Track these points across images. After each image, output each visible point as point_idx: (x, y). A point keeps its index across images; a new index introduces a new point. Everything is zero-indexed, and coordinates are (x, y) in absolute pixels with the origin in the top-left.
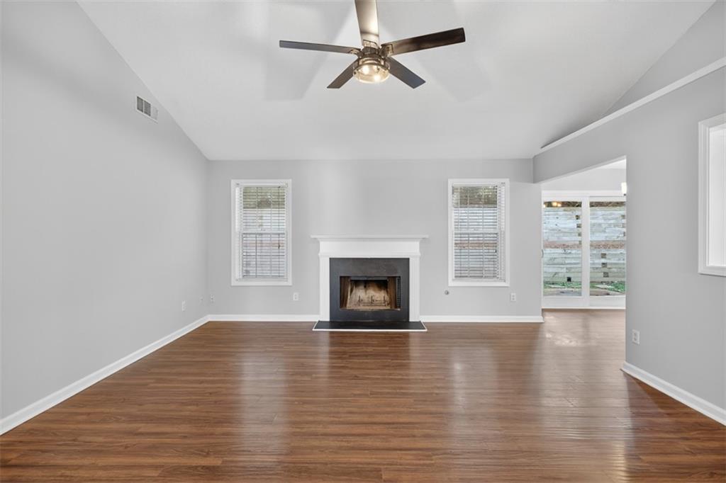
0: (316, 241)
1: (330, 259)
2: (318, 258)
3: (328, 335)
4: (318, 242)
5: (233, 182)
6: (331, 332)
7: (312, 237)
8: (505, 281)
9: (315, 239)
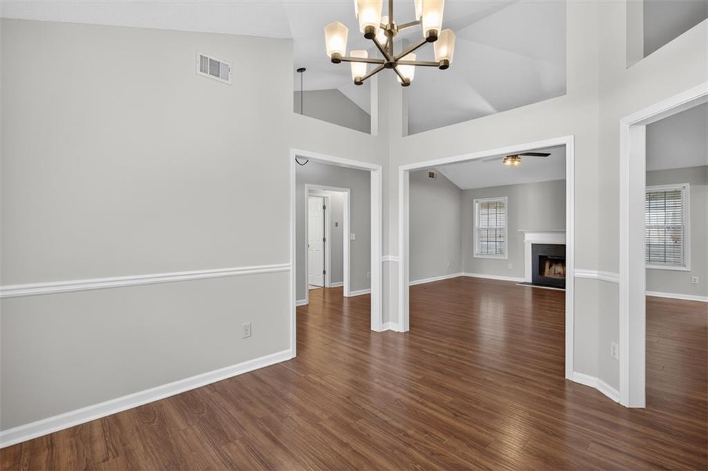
0: (523, 234)
1: (532, 244)
2: (524, 244)
3: (531, 289)
4: (524, 235)
5: (475, 200)
6: (533, 288)
7: (519, 230)
8: (685, 266)
9: (522, 232)
